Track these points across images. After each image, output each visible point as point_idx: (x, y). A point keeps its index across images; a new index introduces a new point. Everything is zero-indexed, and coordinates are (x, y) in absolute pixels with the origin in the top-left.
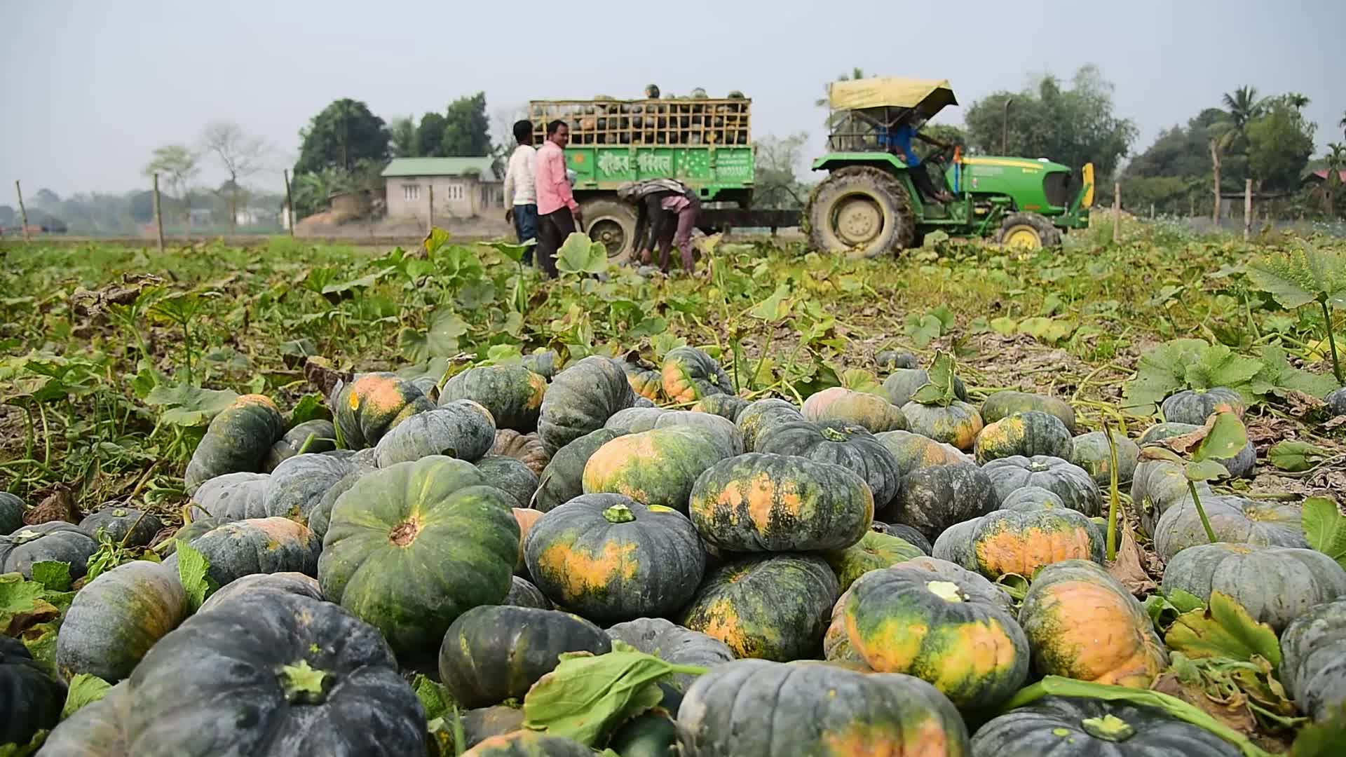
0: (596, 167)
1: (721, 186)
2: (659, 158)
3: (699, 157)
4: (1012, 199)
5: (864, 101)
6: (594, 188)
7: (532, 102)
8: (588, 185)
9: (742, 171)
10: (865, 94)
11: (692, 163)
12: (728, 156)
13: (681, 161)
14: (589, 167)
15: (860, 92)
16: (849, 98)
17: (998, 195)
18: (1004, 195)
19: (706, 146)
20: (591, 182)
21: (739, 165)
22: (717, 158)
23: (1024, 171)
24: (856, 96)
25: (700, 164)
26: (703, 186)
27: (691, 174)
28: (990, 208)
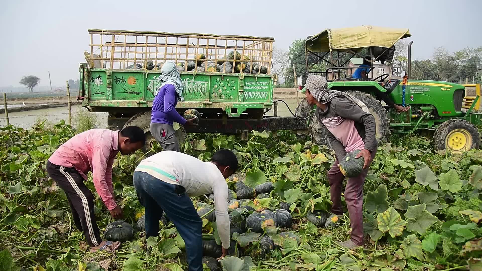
0: (147, 88)
1: (247, 106)
2: (198, 83)
3: (231, 83)
4: (434, 107)
5: (356, 43)
6: (144, 106)
7: (91, 31)
8: (140, 103)
9: (263, 95)
10: (355, 38)
11: (225, 88)
12: (253, 83)
13: (216, 86)
14: (140, 88)
15: (352, 36)
16: (345, 41)
17: (425, 105)
18: (429, 105)
19: (237, 74)
20: (141, 101)
21: (262, 90)
22: (245, 85)
23: (442, 89)
24: (350, 39)
25: (231, 88)
26: (233, 106)
27: (224, 97)
28: (420, 113)
